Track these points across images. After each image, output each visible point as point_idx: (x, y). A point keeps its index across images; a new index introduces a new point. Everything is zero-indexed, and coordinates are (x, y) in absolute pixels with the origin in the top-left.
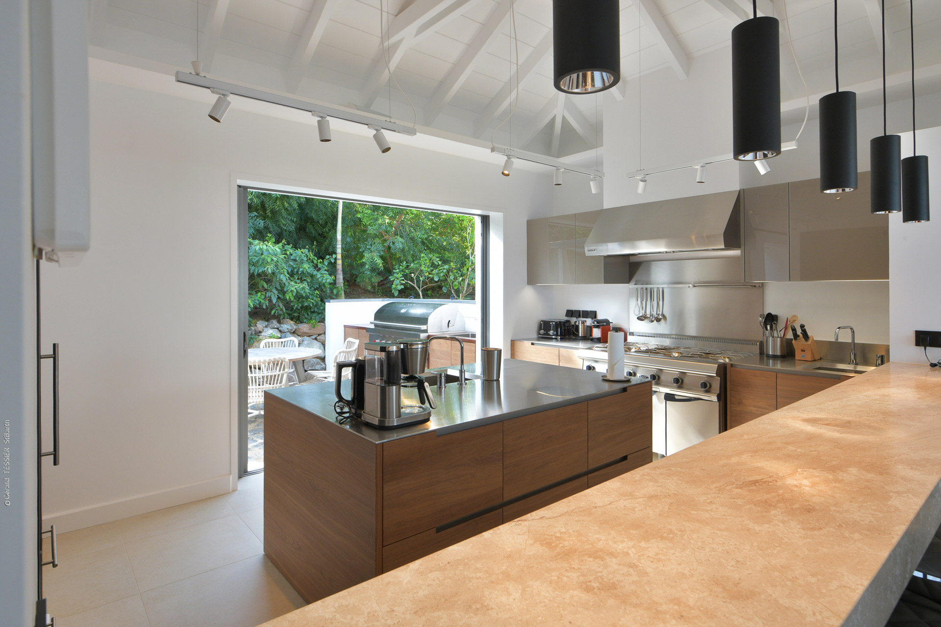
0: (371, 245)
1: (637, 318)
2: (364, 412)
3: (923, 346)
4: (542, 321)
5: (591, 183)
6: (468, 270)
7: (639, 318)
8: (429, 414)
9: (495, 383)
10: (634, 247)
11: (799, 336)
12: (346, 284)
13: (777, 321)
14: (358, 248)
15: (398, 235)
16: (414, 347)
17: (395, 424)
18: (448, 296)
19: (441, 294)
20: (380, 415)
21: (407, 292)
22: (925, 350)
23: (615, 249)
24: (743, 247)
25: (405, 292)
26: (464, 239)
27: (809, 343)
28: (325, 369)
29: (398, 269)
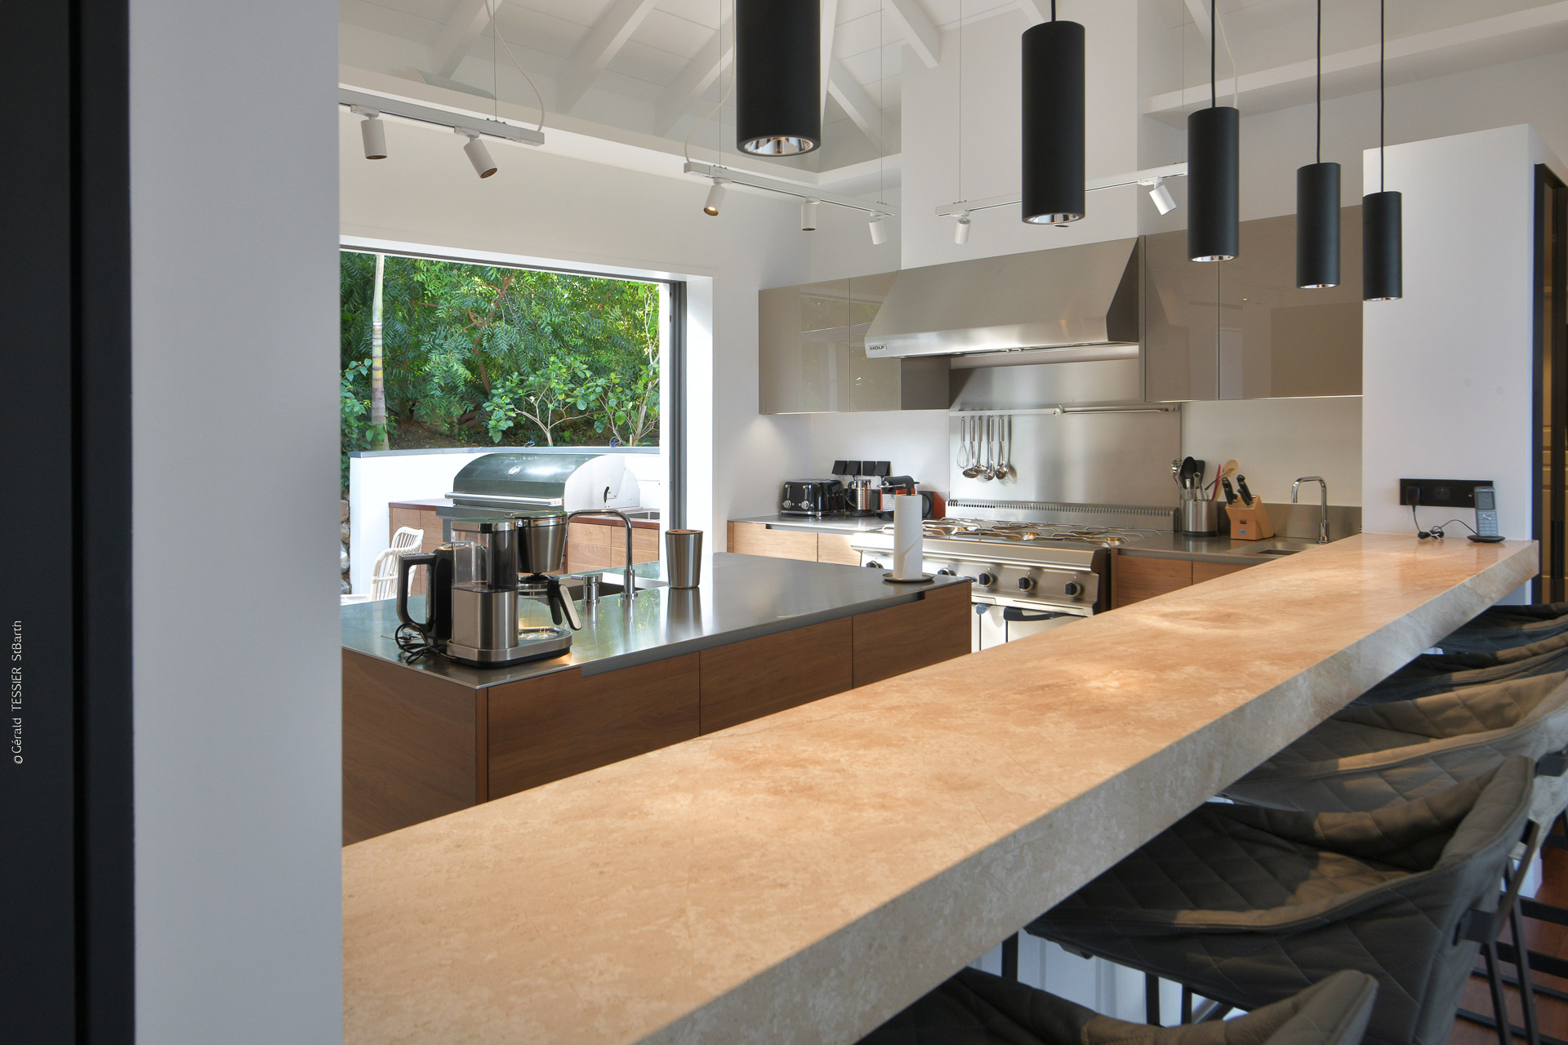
0: (446, 338)
1: (964, 473)
2: (450, 642)
3: (1410, 504)
4: (787, 483)
5: (871, 225)
6: (646, 386)
7: (966, 474)
8: (569, 640)
9: (691, 592)
10: (966, 340)
11: (1235, 497)
12: (393, 418)
13: (1202, 472)
14: (419, 344)
15: (500, 318)
16: (541, 523)
17: (509, 659)
18: (604, 440)
19: (590, 438)
20: (482, 643)
21: (520, 433)
22: (1414, 511)
23: (930, 344)
24: (1142, 340)
25: (515, 435)
26: (638, 325)
27: (1253, 509)
28: (350, 593)
29: (503, 387)
